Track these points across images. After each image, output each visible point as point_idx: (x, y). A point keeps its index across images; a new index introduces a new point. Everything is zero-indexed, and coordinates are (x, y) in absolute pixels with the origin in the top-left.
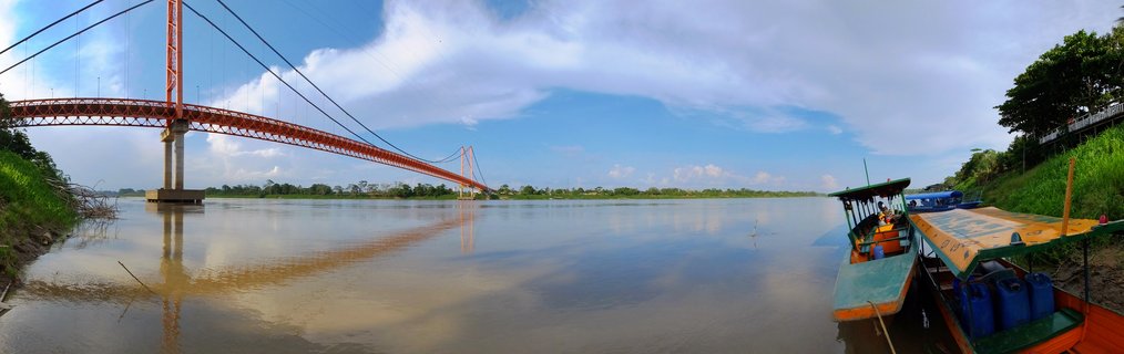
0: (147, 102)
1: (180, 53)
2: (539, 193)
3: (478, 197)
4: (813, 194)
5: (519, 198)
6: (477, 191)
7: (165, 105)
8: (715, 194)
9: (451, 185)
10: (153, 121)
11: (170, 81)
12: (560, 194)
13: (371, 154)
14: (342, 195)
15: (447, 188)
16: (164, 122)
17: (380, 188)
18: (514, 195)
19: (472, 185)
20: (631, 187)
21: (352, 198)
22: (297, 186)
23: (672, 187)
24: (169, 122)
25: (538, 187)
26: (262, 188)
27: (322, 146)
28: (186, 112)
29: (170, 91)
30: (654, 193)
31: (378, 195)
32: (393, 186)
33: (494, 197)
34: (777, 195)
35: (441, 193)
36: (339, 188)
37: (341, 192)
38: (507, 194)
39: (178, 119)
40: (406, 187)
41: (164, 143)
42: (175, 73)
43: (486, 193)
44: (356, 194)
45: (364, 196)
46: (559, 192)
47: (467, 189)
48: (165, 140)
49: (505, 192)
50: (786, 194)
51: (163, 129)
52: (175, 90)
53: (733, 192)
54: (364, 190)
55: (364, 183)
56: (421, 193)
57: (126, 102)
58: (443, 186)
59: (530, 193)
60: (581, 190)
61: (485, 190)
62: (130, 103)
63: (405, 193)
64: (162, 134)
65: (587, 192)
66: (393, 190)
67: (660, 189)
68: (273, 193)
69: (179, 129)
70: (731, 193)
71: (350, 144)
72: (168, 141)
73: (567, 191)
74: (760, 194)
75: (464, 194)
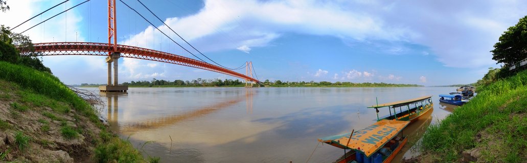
0: (100, 44)
1: (115, 20)
2: (284, 84)
3: (254, 86)
4: (416, 86)
5: (274, 86)
6: (254, 83)
7: (108, 45)
8: (368, 85)
9: (241, 80)
10: (102, 53)
11: (110, 34)
12: (293, 84)
13: (204, 66)
14: (189, 85)
15: (240, 81)
16: (107, 53)
17: (207, 82)
18: (272, 85)
19: (252, 80)
20: (328, 81)
21: (194, 86)
22: (167, 81)
23: (347, 81)
24: (110, 53)
25: (283, 81)
26: (151, 82)
27: (181, 63)
28: (118, 48)
29: (110, 38)
30: (338, 84)
31: (207, 85)
32: (214, 80)
33: (262, 86)
34: (398, 86)
35: (237, 84)
36: (188, 82)
37: (188, 83)
38: (268, 84)
39: (114, 52)
40: (220, 81)
41: (108, 63)
42: (113, 30)
43: (259, 84)
44: (196, 84)
45: (200, 85)
46: (293, 83)
47: (249, 82)
48: (108, 62)
49: (267, 84)
50: (403, 85)
51: (107, 57)
52: (113, 37)
53: (377, 84)
54: (200, 82)
55: (200, 79)
56: (227, 84)
57: (90, 44)
58: (238, 80)
59: (279, 84)
60: (304, 82)
61: (258, 82)
62: (92, 44)
63: (220, 84)
64: (107, 59)
65: (307, 83)
66: (214, 82)
67: (341, 82)
68: (156, 85)
69: (116, 57)
70: (376, 85)
71: (195, 62)
72: (109, 62)
73: (297, 83)
74: (390, 85)
75: (248, 84)
